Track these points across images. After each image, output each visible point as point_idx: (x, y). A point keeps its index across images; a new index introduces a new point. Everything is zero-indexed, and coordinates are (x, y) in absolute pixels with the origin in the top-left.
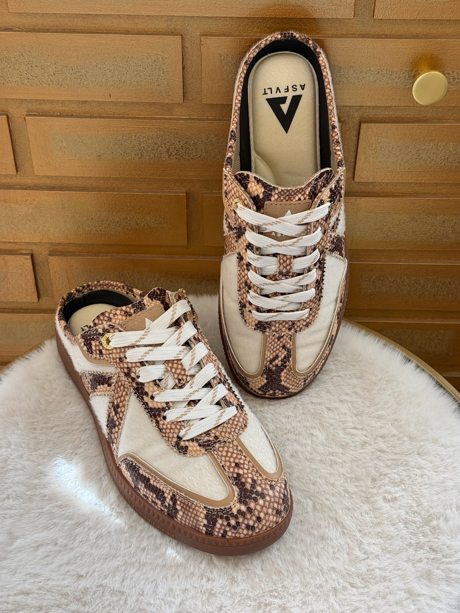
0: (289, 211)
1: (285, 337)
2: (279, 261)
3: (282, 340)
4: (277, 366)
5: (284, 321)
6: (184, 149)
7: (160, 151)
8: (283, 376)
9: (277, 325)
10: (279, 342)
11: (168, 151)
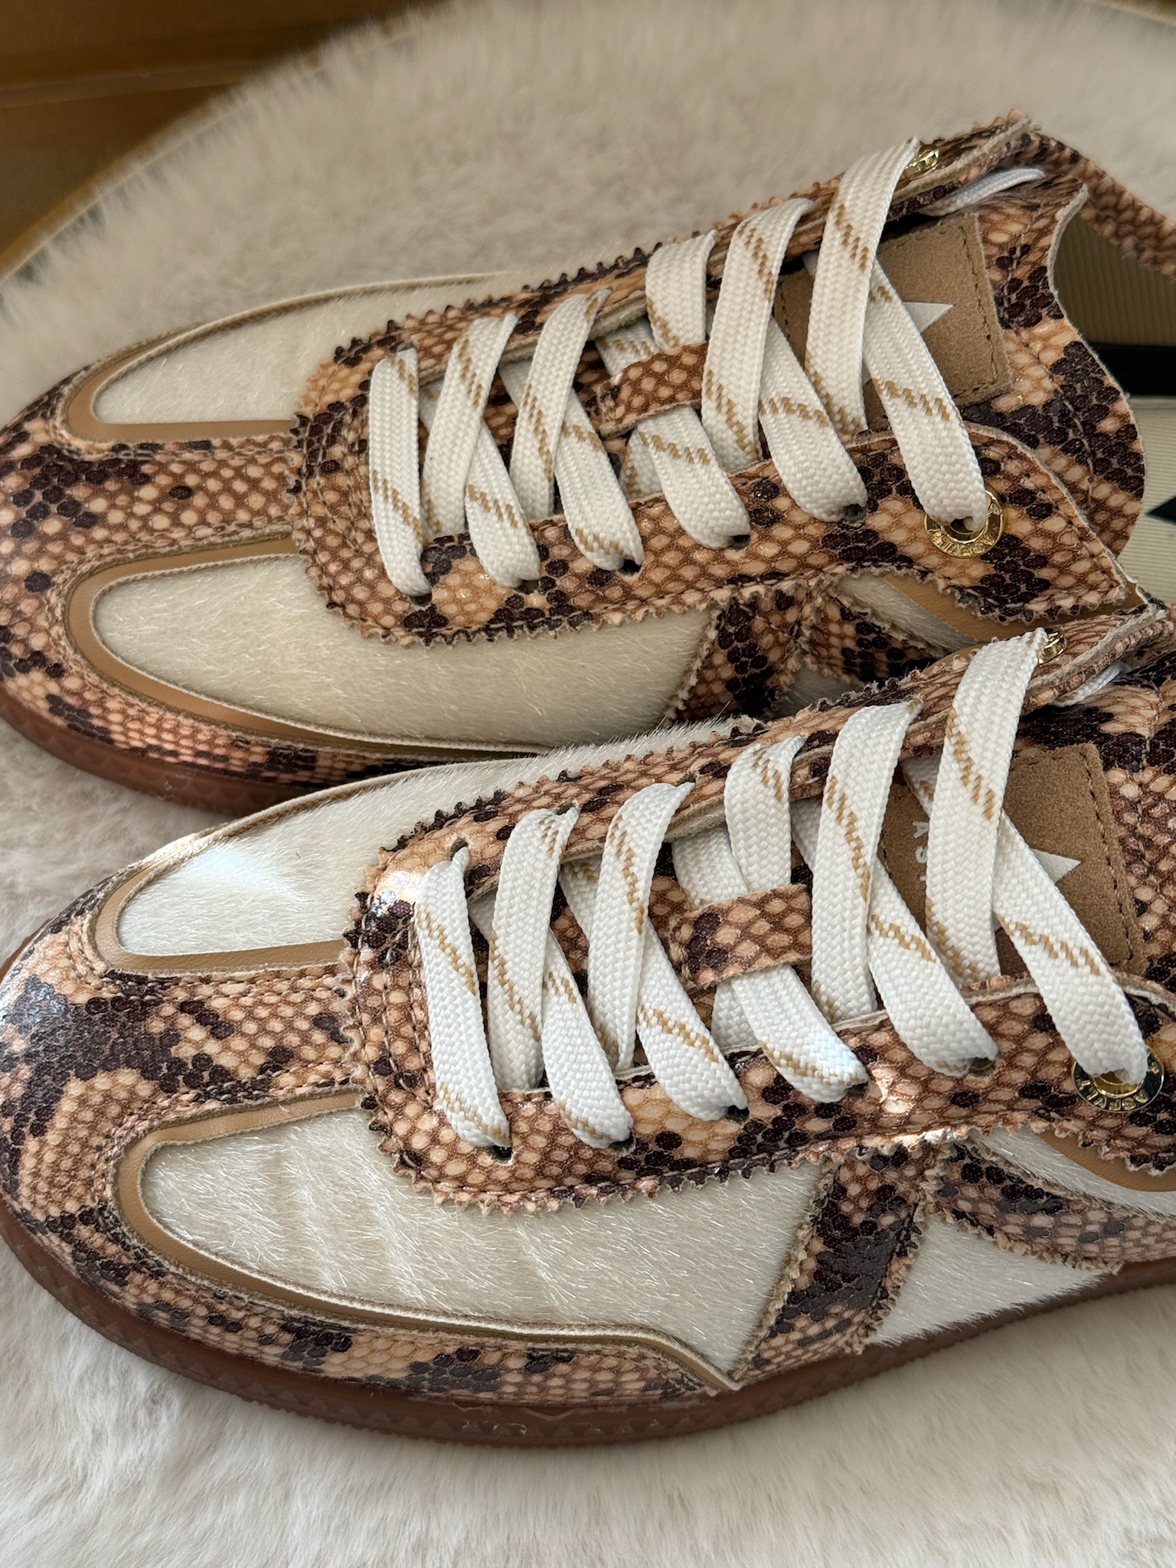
0: (1070, 864)
1: (334, 1051)
2: (776, 894)
3: (319, 1037)
4: (172, 1036)
5: (423, 1028)
8: (115, 1084)
9: (397, 997)
10: (303, 1025)
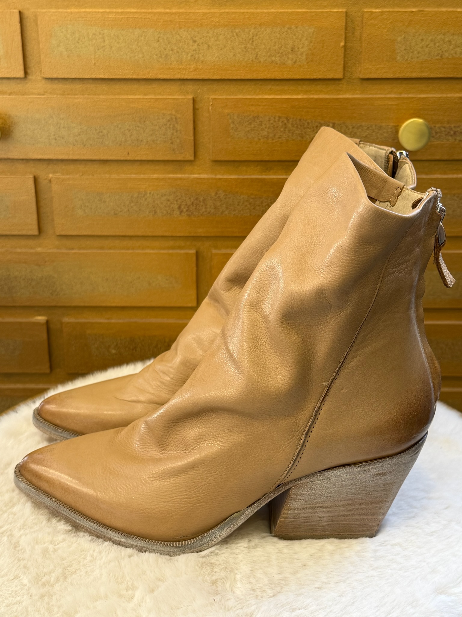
6: (195, 205)
7: (172, 208)
11: (179, 208)
